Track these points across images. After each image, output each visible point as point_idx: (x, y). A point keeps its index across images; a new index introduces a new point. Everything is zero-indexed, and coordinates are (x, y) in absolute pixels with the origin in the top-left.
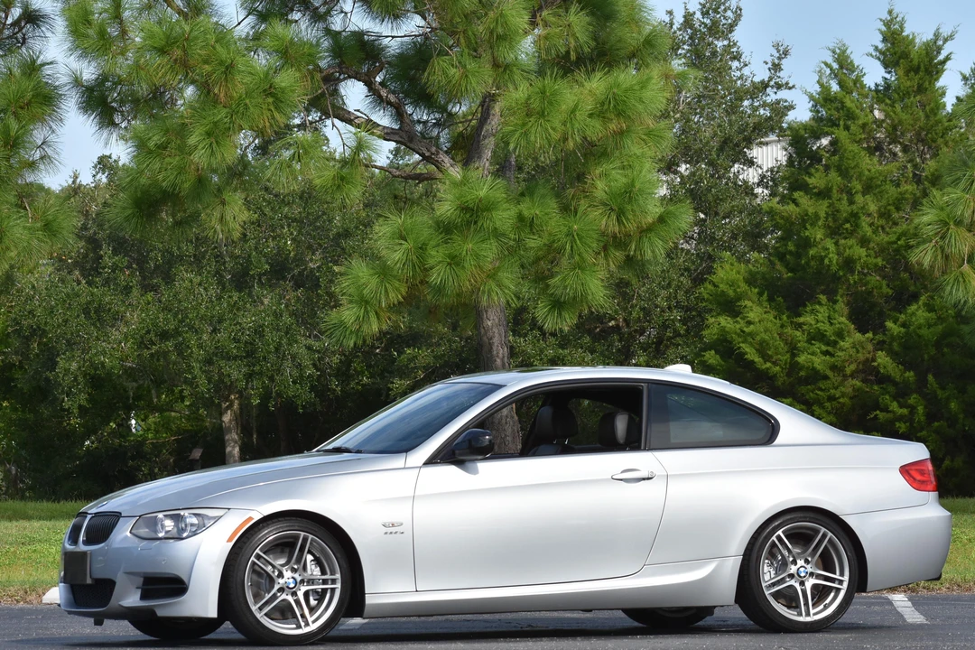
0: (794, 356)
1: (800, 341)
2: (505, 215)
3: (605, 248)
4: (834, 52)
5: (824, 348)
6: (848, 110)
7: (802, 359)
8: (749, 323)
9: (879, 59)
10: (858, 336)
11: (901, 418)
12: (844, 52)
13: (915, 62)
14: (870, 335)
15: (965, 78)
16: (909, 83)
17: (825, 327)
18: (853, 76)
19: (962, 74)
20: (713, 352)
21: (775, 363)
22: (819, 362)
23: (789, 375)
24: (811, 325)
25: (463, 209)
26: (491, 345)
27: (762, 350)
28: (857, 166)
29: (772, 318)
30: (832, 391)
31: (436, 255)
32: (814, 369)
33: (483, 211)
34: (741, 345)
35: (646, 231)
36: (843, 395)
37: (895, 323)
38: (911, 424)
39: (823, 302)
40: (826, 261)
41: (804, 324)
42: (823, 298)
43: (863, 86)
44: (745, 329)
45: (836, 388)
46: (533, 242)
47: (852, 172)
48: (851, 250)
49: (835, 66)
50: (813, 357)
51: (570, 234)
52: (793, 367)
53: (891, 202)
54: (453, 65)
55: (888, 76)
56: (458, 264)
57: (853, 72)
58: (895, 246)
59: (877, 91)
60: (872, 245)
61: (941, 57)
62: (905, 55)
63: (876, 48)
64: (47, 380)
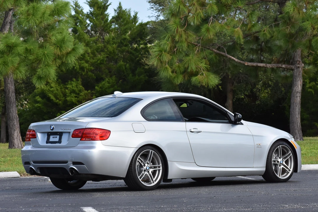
0: (66, 98)
1: (67, 93)
2: (22, 48)
3: (55, 59)
4: (74, 2)
5: (75, 95)
6: (80, 20)
7: (68, 99)
8: (52, 87)
9: (88, 4)
10: (86, 92)
12: (77, 2)
13: (100, 5)
14: (89, 91)
15: (115, 10)
16: (98, 12)
17: (75, 89)
18: (80, 10)
19: (114, 9)
20: (39, 97)
21: (60, 100)
23: (64, 104)
24: (70, 88)
25: (7, 47)
27: (56, 96)
28: (84, 38)
29: (58, 86)
32: (72, 102)
33: (14, 47)
34: (49, 94)
35: (68, 54)
37: (98, 87)
39: (74, 81)
40: (75, 68)
41: (68, 88)
42: (74, 79)
43: (83, 13)
44: (50, 89)
46: (31, 57)
47: (82, 40)
48: (83, 64)
49: (74, 6)
50: (72, 98)
51: (44, 54)
52: (66, 101)
53: (95, 49)
55: (91, 10)
57: (80, 8)
58: (97, 63)
59: (87, 14)
60: (89, 63)
61: (108, 4)
62: (97, 3)
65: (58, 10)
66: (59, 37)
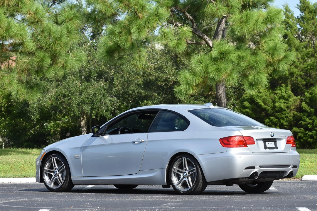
0: (274, 103)
1: (276, 99)
2: (234, 55)
3: (267, 66)
4: (284, 6)
5: (284, 101)
6: (290, 25)
7: (277, 104)
8: (260, 93)
9: (299, 8)
10: (295, 97)
11: (309, 123)
12: (287, 6)
13: (311, 9)
14: (299, 97)
16: (309, 16)
17: (284, 94)
18: (290, 14)
20: (247, 102)
21: (268, 106)
22: (283, 106)
23: (272, 110)
24: (279, 94)
25: (220, 53)
26: (221, 98)
27: (264, 101)
28: (294, 42)
29: (267, 91)
30: (287, 115)
31: (212, 68)
32: (281, 108)
33: (227, 54)
34: (257, 100)
35: (280, 61)
36: (290, 116)
37: (308, 93)
38: (313, 126)
39: (283, 86)
40: (285, 73)
41: (277, 93)
42: (283, 85)
43: (293, 17)
44: (258, 95)
45: (288, 114)
46: (243, 64)
47: (292, 45)
48: (293, 70)
49: (285, 11)
50: (281, 104)
51: (256, 62)
52: (274, 107)
53: (305, 54)
54: (214, 7)
55: (302, 14)
56: (219, 71)
57: (290, 12)
58: (307, 68)
59: (298, 18)
60: (299, 68)
62: (308, 7)
63: (298, 5)
64: (26, 110)
65: (270, 18)
66: (271, 44)
